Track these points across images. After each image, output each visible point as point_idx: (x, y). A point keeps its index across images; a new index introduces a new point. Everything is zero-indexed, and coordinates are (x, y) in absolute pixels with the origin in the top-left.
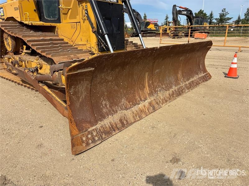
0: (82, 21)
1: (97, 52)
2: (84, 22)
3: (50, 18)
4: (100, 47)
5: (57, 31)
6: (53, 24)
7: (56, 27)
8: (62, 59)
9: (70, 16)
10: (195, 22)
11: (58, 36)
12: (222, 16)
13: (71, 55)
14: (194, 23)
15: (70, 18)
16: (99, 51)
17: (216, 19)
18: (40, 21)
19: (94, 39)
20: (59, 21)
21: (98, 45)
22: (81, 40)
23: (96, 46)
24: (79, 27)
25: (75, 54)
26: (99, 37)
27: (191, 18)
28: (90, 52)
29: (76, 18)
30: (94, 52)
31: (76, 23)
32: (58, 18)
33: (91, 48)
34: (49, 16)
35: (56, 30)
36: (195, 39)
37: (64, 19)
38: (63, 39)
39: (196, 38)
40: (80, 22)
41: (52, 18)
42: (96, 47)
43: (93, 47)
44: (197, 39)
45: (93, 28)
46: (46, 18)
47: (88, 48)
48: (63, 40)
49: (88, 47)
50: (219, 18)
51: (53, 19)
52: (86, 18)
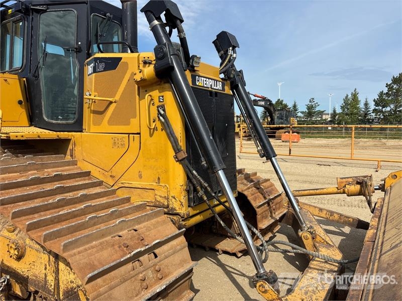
0: (145, 132)
1: (184, 209)
2: (151, 135)
3: (57, 119)
4: (192, 196)
5: (72, 151)
6: (63, 135)
7: (70, 139)
8: (97, 252)
9: (111, 117)
10: (278, 117)
11: (74, 163)
12: (310, 108)
13: (122, 230)
14: (276, 117)
15: (110, 122)
16: (189, 206)
17: (302, 113)
18: (31, 125)
19: (177, 176)
20: (78, 126)
21: (188, 192)
22: (140, 177)
23: (184, 193)
24: (135, 145)
25: (130, 227)
26: (194, 172)
27: (271, 111)
28: (166, 210)
29: (128, 123)
30: (177, 209)
31: (129, 134)
32: (77, 121)
33: (168, 199)
34: (54, 116)
35: (70, 147)
36: (283, 142)
37: (94, 124)
38: (90, 172)
39: (284, 140)
40: (139, 134)
41: (61, 120)
42: (182, 197)
43: (174, 198)
44: (286, 142)
45: (177, 150)
46: (46, 119)
47: (159, 199)
48: (88, 174)
49: (161, 197)
50: (307, 111)
51: (64, 122)
52: (159, 127)
